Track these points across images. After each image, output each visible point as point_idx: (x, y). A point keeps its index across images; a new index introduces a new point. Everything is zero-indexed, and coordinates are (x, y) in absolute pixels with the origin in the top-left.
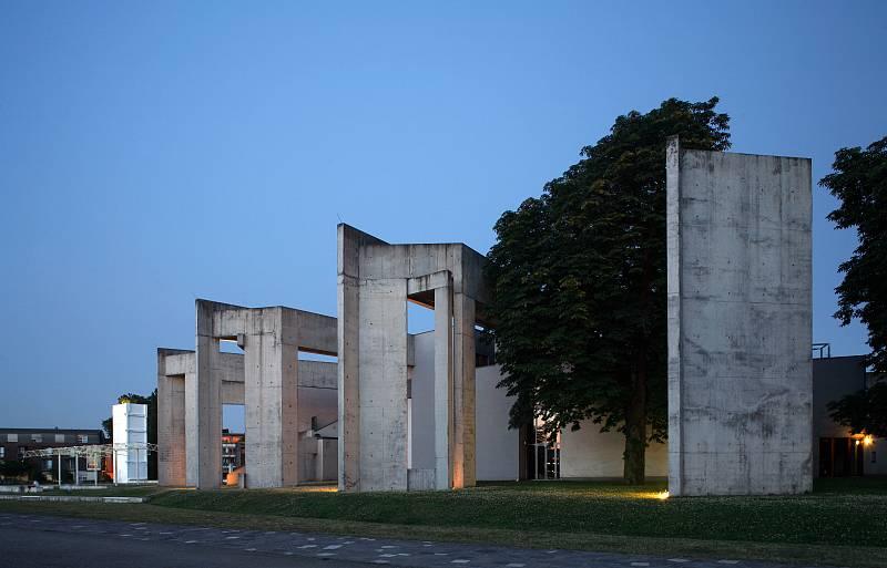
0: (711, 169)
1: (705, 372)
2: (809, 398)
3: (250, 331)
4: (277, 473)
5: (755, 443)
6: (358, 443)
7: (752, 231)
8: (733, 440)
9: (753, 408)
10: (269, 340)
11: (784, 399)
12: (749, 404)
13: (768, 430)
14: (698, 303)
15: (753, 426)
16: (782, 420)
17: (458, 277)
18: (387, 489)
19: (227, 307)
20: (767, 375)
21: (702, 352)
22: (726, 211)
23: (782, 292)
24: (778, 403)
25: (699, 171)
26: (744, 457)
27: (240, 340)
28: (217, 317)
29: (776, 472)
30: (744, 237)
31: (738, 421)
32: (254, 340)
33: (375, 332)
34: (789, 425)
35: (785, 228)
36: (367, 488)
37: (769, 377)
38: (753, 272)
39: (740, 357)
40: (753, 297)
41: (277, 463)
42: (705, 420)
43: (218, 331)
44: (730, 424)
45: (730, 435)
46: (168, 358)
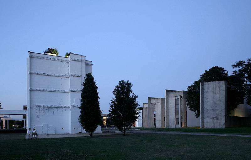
0: (208, 84)
1: (207, 112)
2: (225, 115)
3: (156, 102)
4: (161, 125)
5: (215, 121)
6: (168, 121)
7: (215, 92)
8: (212, 121)
9: (215, 116)
10: (159, 103)
11: (220, 115)
12: (214, 116)
13: (218, 119)
14: (206, 103)
15: (215, 119)
16: (220, 118)
17: (183, 96)
18: (172, 127)
19: (153, 98)
20: (217, 112)
21: (207, 109)
22: (211, 89)
23: (220, 100)
24: (219, 115)
25: (206, 85)
26: (214, 123)
27: (155, 104)
28: (151, 100)
29: (219, 125)
30: (213, 93)
31: (213, 118)
32: (157, 104)
33: (171, 105)
34: (221, 119)
35: (220, 91)
36: (170, 127)
37: (218, 112)
38: (215, 97)
39: (213, 109)
40: (215, 101)
41: (160, 124)
42: (207, 118)
43: (151, 102)
44: (211, 119)
45: (211, 120)
46: (145, 105)
